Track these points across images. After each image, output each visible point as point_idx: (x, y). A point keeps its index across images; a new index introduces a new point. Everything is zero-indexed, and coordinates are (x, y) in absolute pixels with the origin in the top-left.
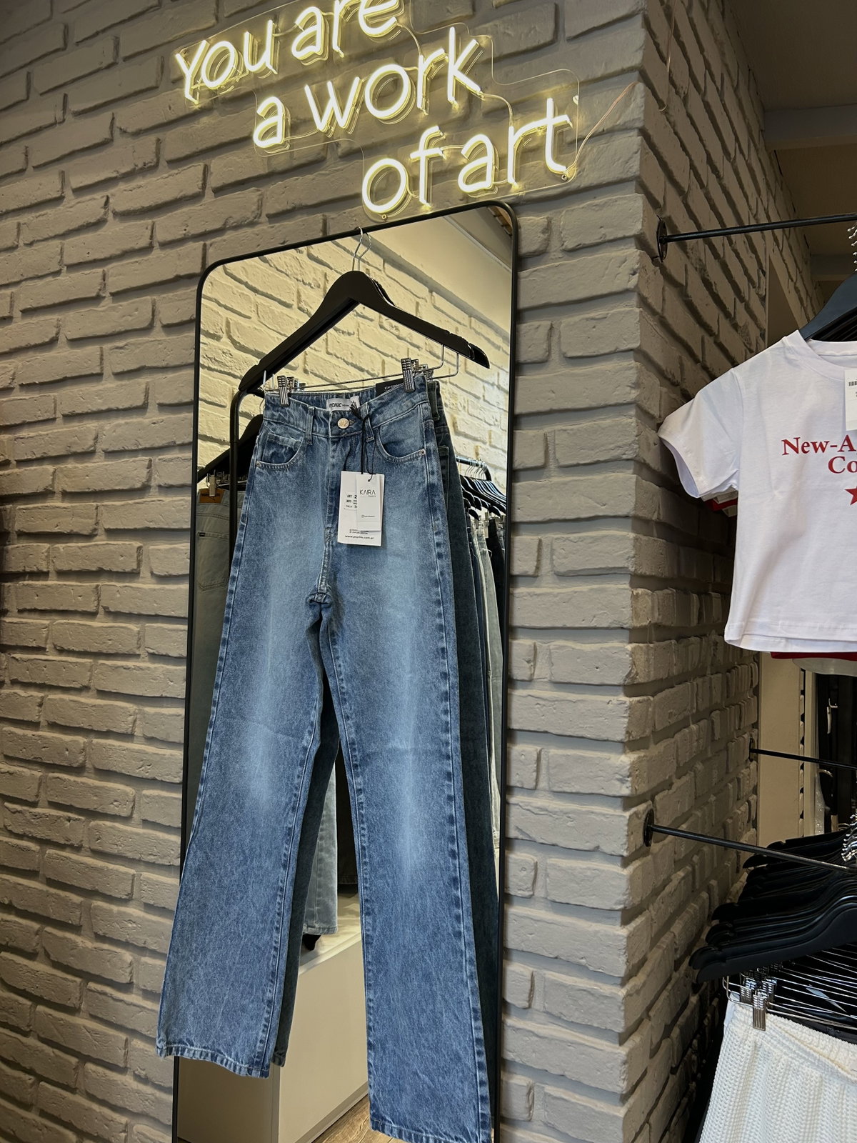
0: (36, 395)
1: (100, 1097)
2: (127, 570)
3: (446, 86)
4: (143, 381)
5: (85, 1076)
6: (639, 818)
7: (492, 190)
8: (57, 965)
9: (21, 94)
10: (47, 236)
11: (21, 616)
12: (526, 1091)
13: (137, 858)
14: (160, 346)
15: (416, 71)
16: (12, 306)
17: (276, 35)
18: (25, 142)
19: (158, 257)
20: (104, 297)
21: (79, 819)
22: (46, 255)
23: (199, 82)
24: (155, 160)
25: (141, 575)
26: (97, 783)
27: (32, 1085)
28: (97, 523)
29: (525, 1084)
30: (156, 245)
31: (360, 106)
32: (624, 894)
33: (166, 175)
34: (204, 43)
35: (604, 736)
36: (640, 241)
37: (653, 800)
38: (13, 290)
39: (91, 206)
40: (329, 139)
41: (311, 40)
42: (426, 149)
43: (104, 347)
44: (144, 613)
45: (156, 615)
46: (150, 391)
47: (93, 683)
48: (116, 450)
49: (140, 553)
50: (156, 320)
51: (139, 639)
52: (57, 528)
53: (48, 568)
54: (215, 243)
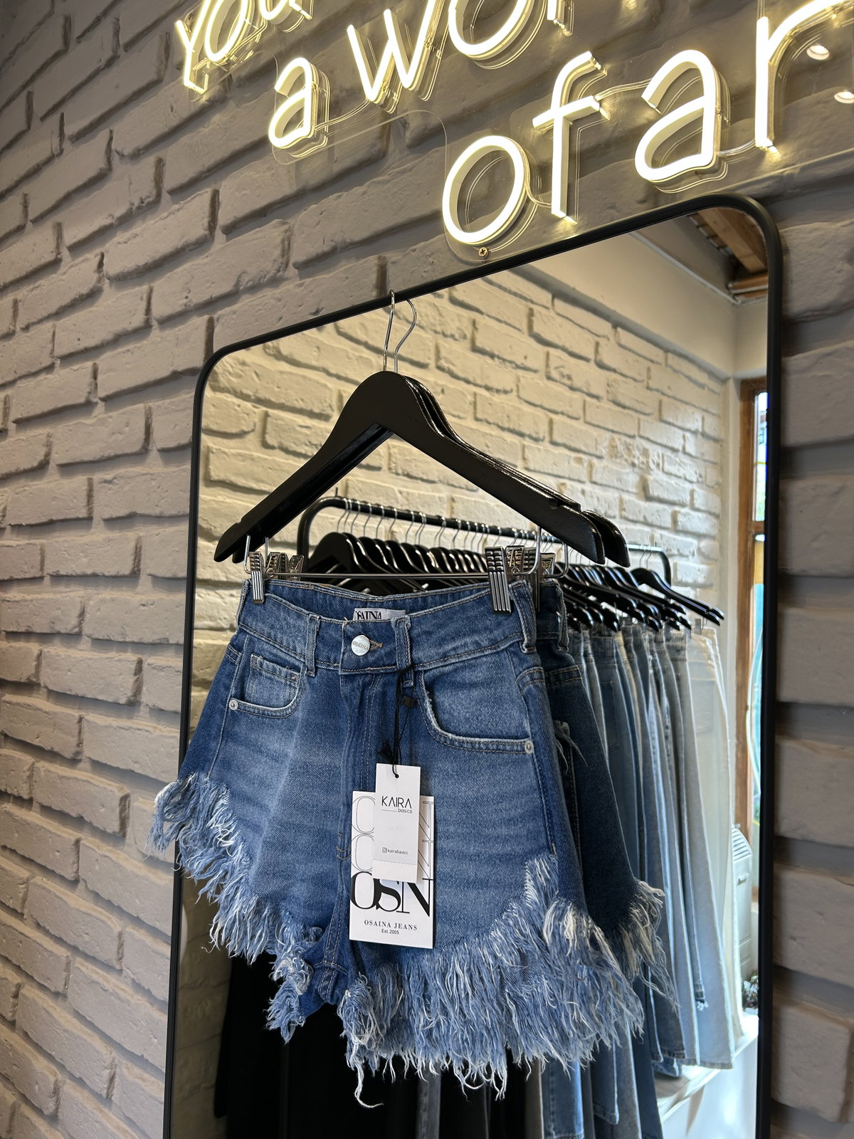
0: (23, 541)
2: (108, 831)
4: (133, 535)
10: (41, 317)
14: (153, 483)
16: (6, 415)
18: (24, 189)
19: (154, 342)
20: (97, 403)
22: (39, 343)
24: (154, 192)
25: (126, 842)
28: (80, 744)
30: (155, 323)
31: (443, 44)
33: (165, 214)
38: (9, 392)
39: (84, 271)
42: (565, 104)
43: (94, 477)
44: (124, 909)
45: (138, 918)
46: (142, 552)
47: (69, 993)
48: (101, 638)
49: (125, 805)
50: (151, 441)
51: (121, 946)
52: (37, 740)
53: (30, 793)
54: (224, 316)
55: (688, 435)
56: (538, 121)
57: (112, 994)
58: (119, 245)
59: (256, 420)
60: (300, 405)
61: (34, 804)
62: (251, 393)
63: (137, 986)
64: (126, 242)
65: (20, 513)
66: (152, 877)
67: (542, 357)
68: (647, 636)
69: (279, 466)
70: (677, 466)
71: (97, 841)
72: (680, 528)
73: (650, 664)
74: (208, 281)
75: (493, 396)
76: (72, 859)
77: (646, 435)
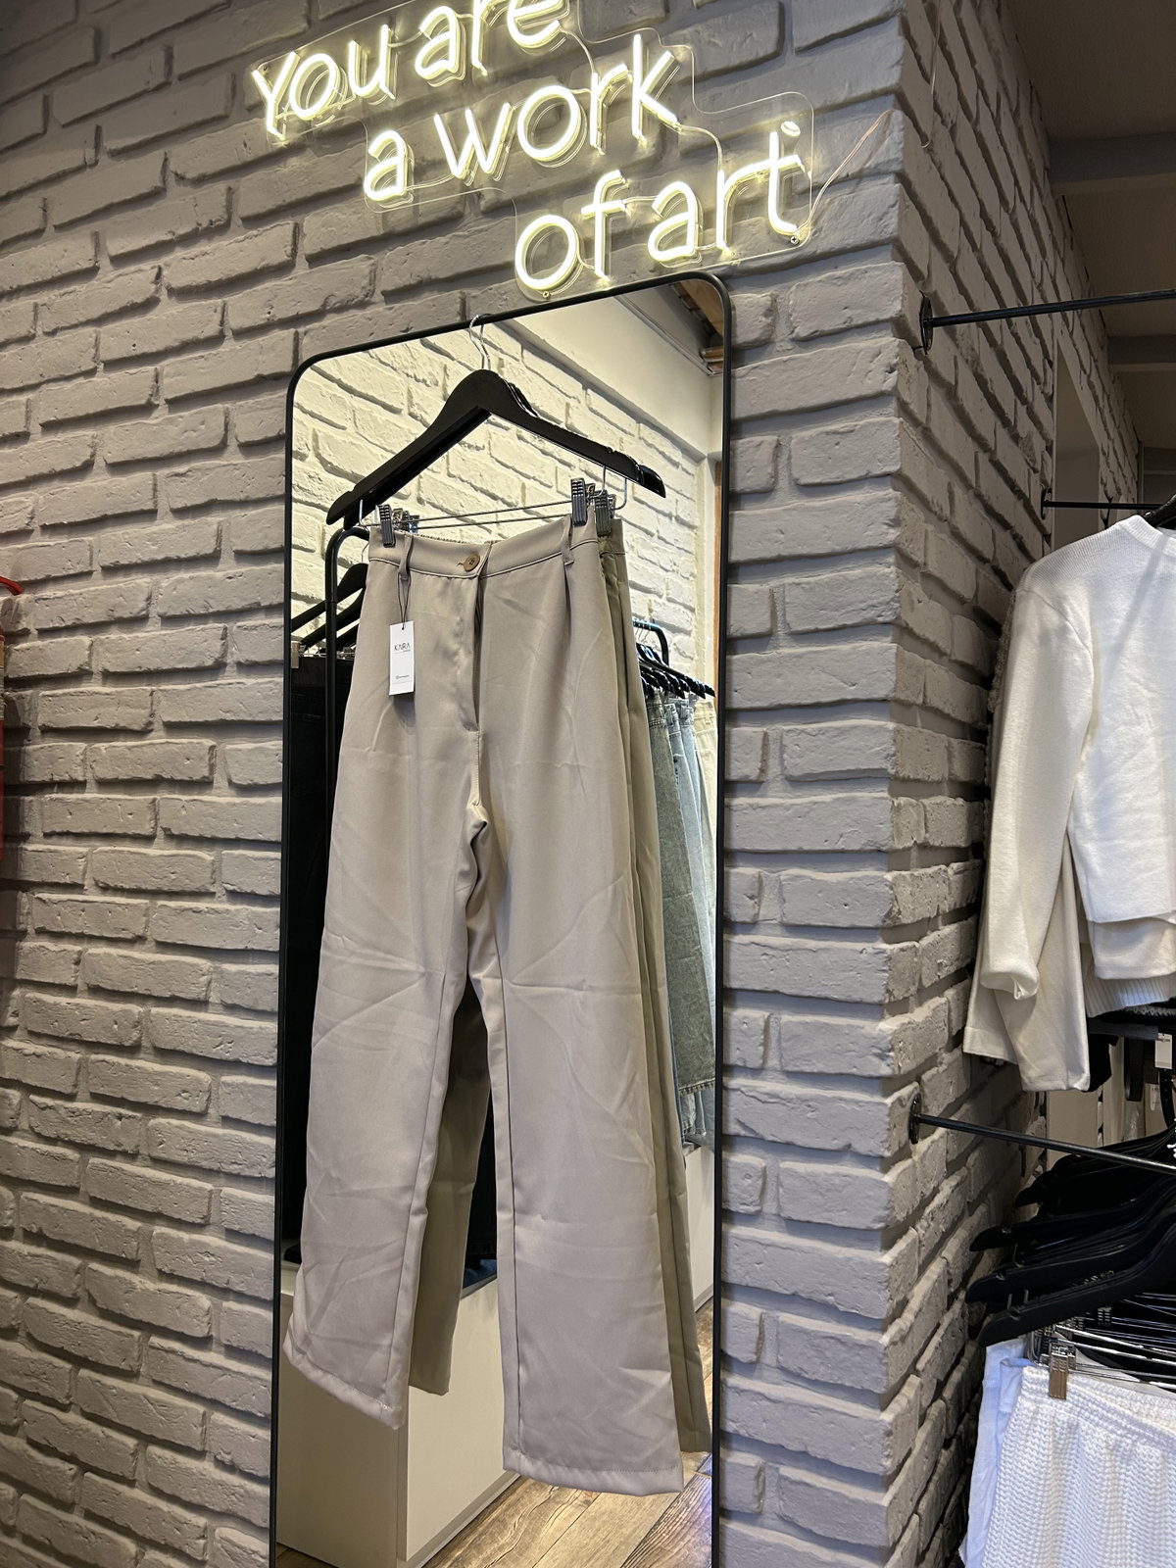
0: (64, 541)
1: (168, 1491)
2: (195, 778)
3: (630, 114)
4: (214, 520)
5: (148, 1464)
6: (903, 1106)
7: (695, 258)
8: (106, 1314)
9: (38, 127)
10: (76, 322)
11: (50, 841)
12: (754, 1473)
13: (215, 1168)
14: (237, 472)
15: (588, 94)
16: (28, 418)
17: (394, 45)
18: (42, 193)
19: (231, 351)
20: (158, 406)
21: (134, 1117)
22: (73, 349)
23: (285, 109)
24: (226, 217)
25: (215, 784)
26: (158, 1067)
27: (74, 1477)
28: (152, 715)
29: (753, 1465)
30: (229, 334)
31: (510, 143)
32: (887, 1209)
33: (241, 238)
34: (291, 57)
35: (856, 997)
36: (899, 326)
37: (919, 1080)
38: (30, 395)
39: (137, 280)
40: (468, 189)
41: (442, 53)
42: (603, 202)
43: (157, 473)
44: (220, 836)
45: (237, 839)
46: (224, 533)
47: (149, 933)
48: (176, 615)
50: (230, 437)
51: (214, 872)
52: (95, 721)
53: (84, 775)
54: (311, 330)
56: (586, 211)
57: (206, 912)
58: (181, 261)
61: (90, 782)
64: (191, 258)
65: (59, 513)
74: (293, 300)
76: (149, 817)
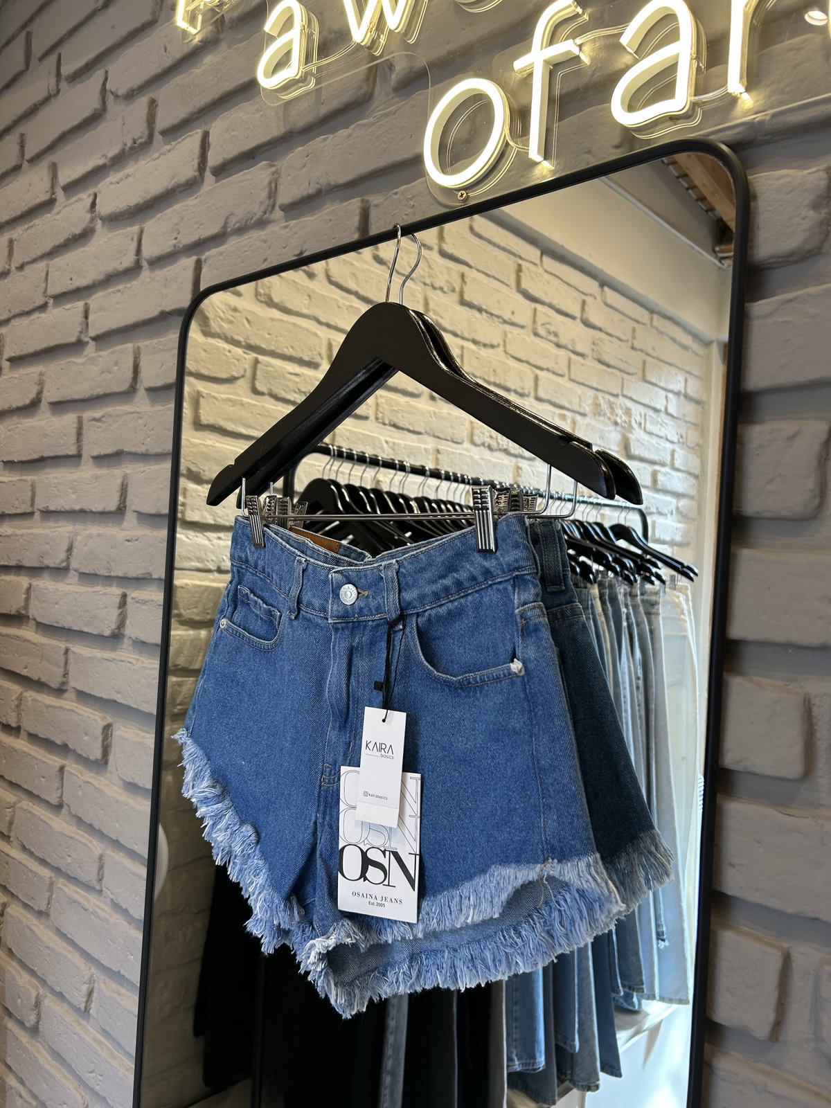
0: (14, 477)
2: (92, 758)
4: (119, 472)
9: (20, 64)
10: (34, 256)
14: (140, 421)
18: (22, 129)
19: (144, 283)
20: (88, 343)
24: (147, 133)
25: (109, 768)
28: (66, 674)
30: (145, 264)
33: (156, 155)
38: (3, 330)
39: (77, 211)
40: (377, 58)
42: (546, 47)
43: (84, 416)
44: (105, 832)
45: (117, 841)
46: (129, 488)
47: (52, 912)
48: (87, 572)
49: (107, 734)
50: (139, 381)
51: (101, 868)
52: (25, 670)
53: (18, 721)
54: (211, 257)
55: (670, 395)
56: (519, 64)
57: (92, 913)
58: (112, 186)
59: (247, 366)
60: (290, 352)
61: (22, 732)
62: (241, 339)
63: (116, 906)
64: (118, 183)
65: (12, 450)
66: (131, 802)
67: (530, 313)
68: (622, 589)
69: (267, 411)
70: (659, 426)
71: (81, 768)
72: (660, 487)
73: (624, 617)
74: (197, 222)
75: (480, 349)
76: (56, 785)
77: (629, 395)
